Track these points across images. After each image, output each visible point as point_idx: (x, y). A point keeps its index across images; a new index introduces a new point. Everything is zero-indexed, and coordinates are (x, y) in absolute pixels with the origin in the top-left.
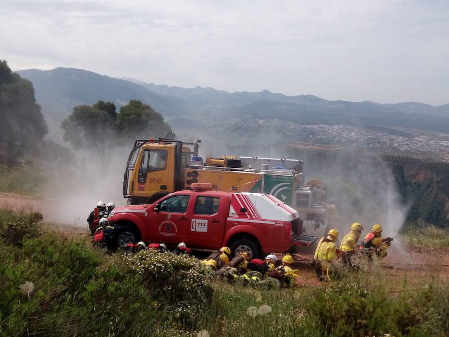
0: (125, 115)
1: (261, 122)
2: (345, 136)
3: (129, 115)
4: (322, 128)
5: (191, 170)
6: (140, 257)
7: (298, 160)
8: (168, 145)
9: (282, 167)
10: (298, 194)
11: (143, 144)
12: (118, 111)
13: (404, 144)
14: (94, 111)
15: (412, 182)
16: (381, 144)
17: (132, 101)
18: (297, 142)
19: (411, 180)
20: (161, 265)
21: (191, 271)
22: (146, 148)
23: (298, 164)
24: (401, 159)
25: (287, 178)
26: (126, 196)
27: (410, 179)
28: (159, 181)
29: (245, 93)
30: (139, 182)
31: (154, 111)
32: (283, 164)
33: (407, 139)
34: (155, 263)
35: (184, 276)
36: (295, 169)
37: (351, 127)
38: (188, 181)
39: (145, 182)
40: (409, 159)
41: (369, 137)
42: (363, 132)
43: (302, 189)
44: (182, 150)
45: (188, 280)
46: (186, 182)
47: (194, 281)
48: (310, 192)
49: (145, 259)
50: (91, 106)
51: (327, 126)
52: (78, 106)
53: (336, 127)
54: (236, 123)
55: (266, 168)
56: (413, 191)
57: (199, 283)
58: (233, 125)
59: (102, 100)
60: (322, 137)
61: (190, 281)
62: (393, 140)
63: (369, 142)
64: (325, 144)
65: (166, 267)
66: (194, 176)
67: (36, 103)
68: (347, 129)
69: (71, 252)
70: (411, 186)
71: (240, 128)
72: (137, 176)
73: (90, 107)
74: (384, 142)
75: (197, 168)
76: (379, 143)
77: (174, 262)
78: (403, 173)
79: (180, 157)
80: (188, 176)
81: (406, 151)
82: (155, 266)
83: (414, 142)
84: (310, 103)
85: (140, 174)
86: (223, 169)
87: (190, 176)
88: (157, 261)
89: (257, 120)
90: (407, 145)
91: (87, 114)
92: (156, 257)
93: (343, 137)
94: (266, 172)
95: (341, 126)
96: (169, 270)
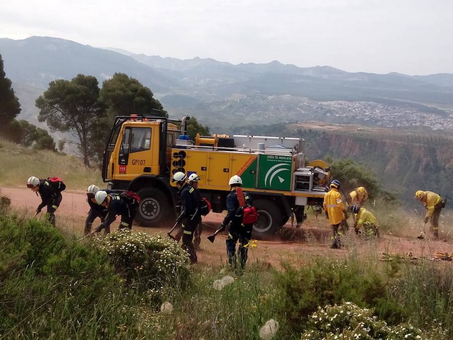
0: (109, 91)
1: (270, 98)
2: (367, 114)
3: (113, 90)
4: (341, 105)
5: (178, 151)
6: (111, 237)
7: (298, 139)
8: (152, 123)
9: (280, 146)
10: (298, 177)
11: (124, 121)
12: (100, 86)
13: (436, 123)
14: (73, 86)
15: (446, 167)
16: (410, 123)
17: (116, 74)
18: (312, 121)
19: (445, 165)
20: (133, 245)
21: (164, 251)
22: (127, 126)
23: (298, 143)
24: (434, 140)
25: (285, 158)
26: (106, 180)
27: (443, 164)
28: (142, 162)
29: (251, 64)
30: (120, 163)
31: (142, 86)
32: (282, 142)
33: (440, 117)
34: (126, 243)
35: (158, 257)
36: (295, 148)
37: (376, 103)
38: (174, 163)
39: (126, 164)
40: (443, 140)
41: (396, 114)
42: (389, 109)
43: (302, 171)
44: (168, 127)
45: (161, 261)
46: (172, 163)
47: (168, 262)
48: (310, 173)
49: (116, 240)
50: (70, 81)
51: (347, 102)
52: (54, 80)
53: (357, 104)
54: (240, 100)
55: (263, 147)
56: (446, 177)
57: (173, 264)
58: (237, 102)
59: (82, 74)
60: (341, 115)
61: (163, 261)
62: (424, 117)
63: (397, 120)
64: (345, 123)
65: (138, 247)
66: (180, 157)
67: (5, 77)
68: (370, 105)
69: (32, 227)
70: (445, 172)
71: (246, 105)
72: (118, 157)
73: (67, 82)
74: (413, 120)
75: (185, 148)
76: (408, 121)
77: (148, 243)
78: (436, 157)
79: (166, 136)
80: (174, 157)
81: (440, 131)
82: (126, 246)
83: (449, 120)
84: (327, 76)
85: (121, 155)
86: (213, 148)
87: (177, 157)
88: (128, 241)
89: (266, 96)
90: (440, 124)
91: (65, 90)
92: (128, 237)
93: (366, 116)
94: (261, 152)
95: (363, 102)
96: (141, 250)
